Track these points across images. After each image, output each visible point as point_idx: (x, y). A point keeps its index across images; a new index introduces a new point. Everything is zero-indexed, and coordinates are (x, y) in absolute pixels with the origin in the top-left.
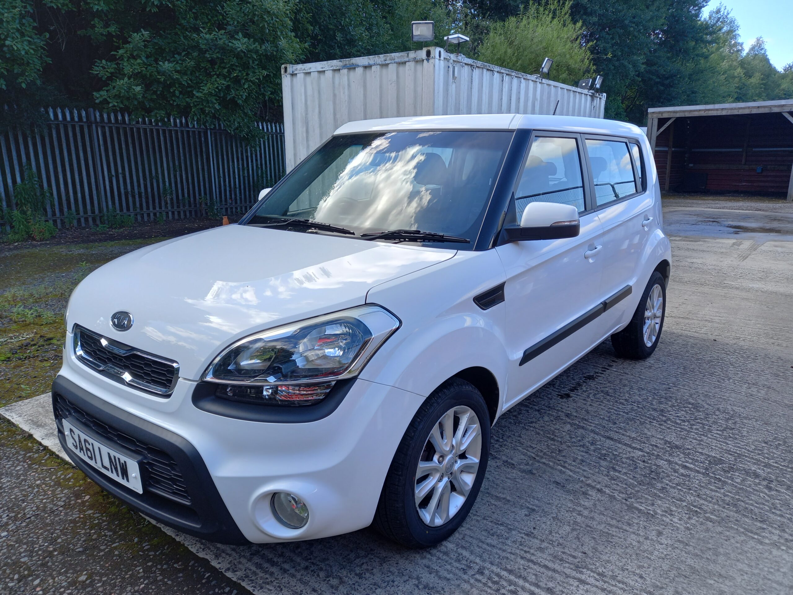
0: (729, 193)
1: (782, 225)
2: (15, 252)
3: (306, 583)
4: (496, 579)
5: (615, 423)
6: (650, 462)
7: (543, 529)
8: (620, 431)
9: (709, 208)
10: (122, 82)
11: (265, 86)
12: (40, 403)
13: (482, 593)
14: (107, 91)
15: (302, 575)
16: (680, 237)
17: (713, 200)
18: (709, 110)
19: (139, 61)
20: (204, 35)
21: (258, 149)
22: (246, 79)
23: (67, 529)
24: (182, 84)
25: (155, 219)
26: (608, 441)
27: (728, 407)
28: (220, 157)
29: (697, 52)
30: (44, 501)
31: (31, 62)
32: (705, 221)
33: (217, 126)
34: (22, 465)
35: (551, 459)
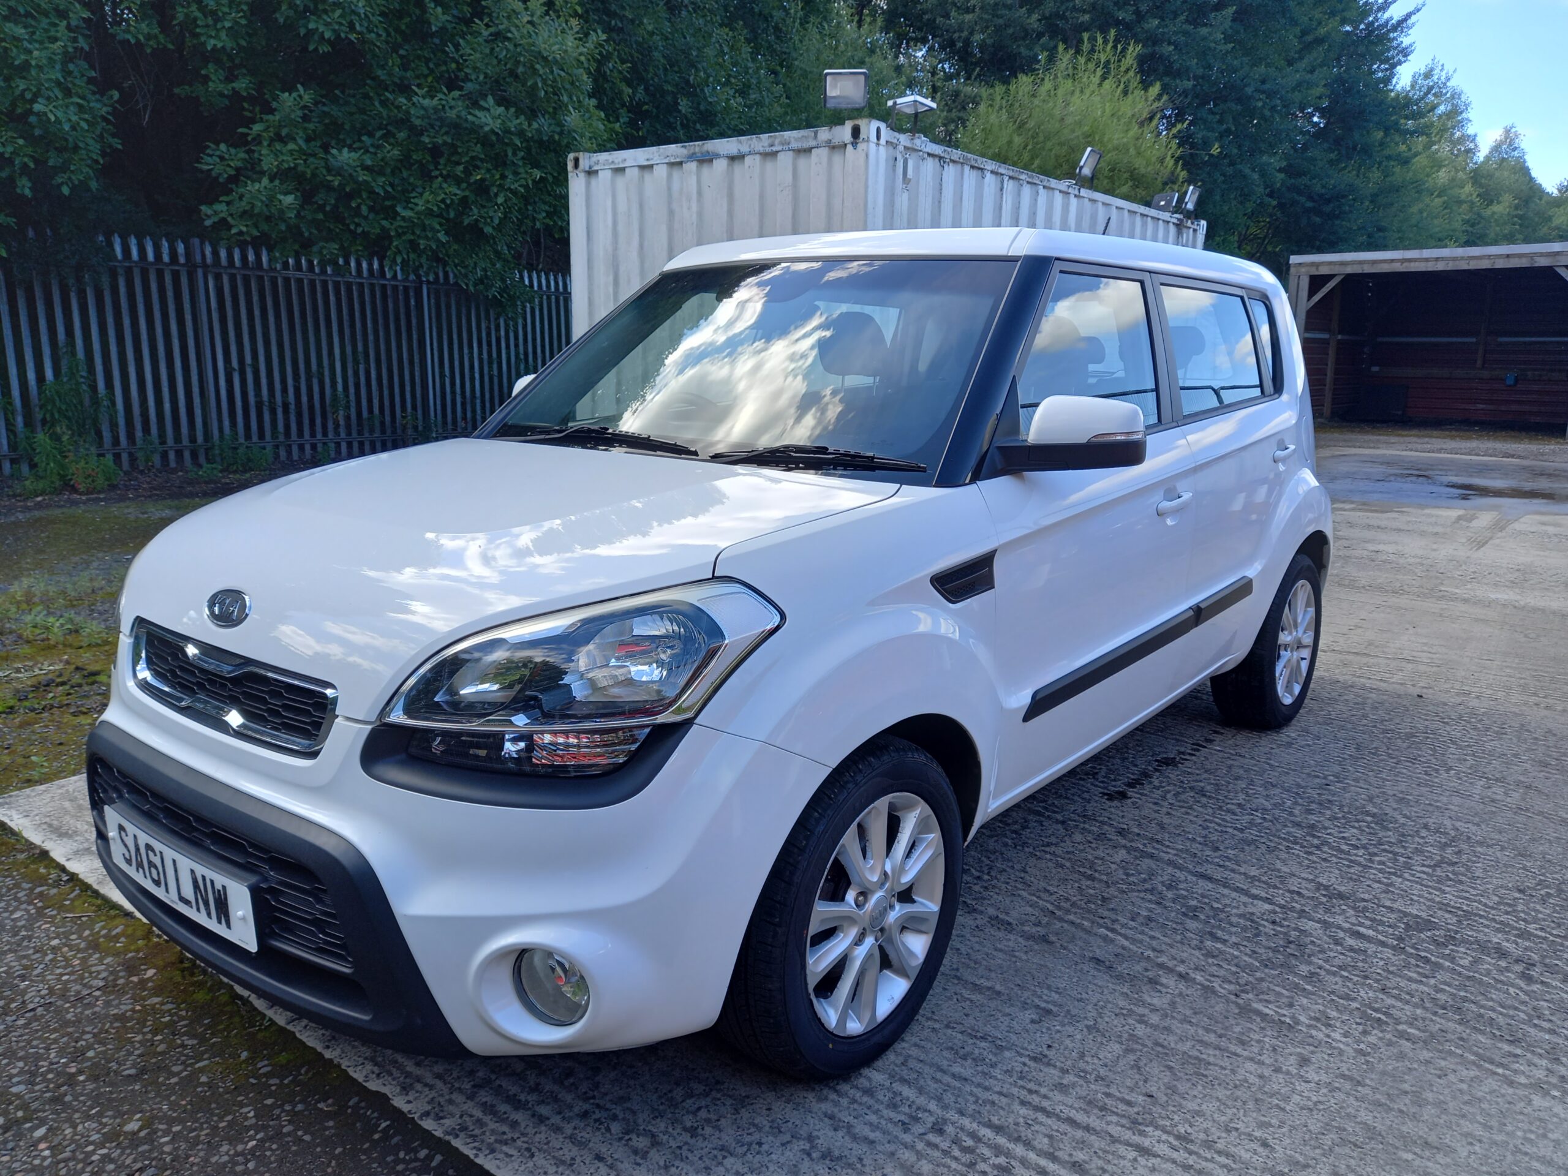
0: (1451, 424)
1: (1556, 485)
2: (37, 514)
3: (582, 1144)
4: (969, 1143)
5: (1217, 849)
6: (1286, 923)
7: (1066, 1048)
8: (1227, 863)
9: (1411, 450)
10: (257, 186)
11: (537, 199)
12: (67, 791)
13: (940, 1170)
14: (228, 203)
15: (575, 1128)
16: (1352, 502)
17: (1418, 436)
18: (1410, 260)
19: (291, 146)
20: (421, 99)
21: (520, 321)
22: (500, 185)
23: (107, 1032)
24: (373, 192)
25: (313, 457)
26: (1201, 882)
27: (1445, 822)
28: (445, 337)
29: (1387, 152)
30: (65, 978)
31: (81, 145)
32: (1402, 476)
33: (441, 275)
34: (25, 910)
35: (1087, 915)
